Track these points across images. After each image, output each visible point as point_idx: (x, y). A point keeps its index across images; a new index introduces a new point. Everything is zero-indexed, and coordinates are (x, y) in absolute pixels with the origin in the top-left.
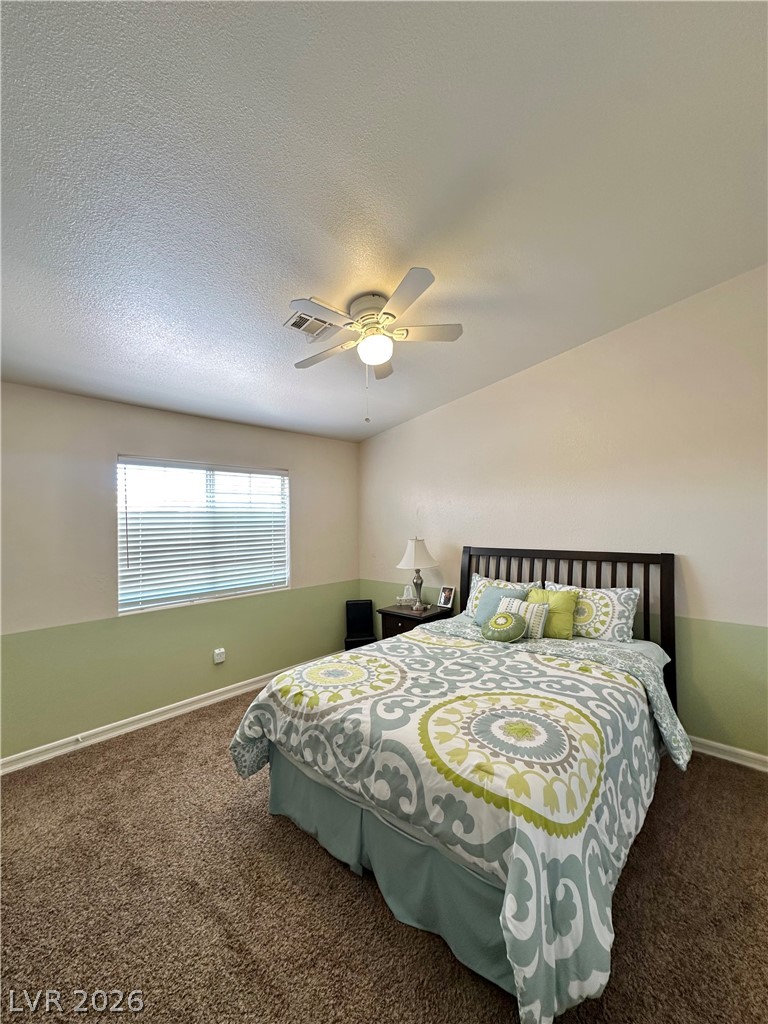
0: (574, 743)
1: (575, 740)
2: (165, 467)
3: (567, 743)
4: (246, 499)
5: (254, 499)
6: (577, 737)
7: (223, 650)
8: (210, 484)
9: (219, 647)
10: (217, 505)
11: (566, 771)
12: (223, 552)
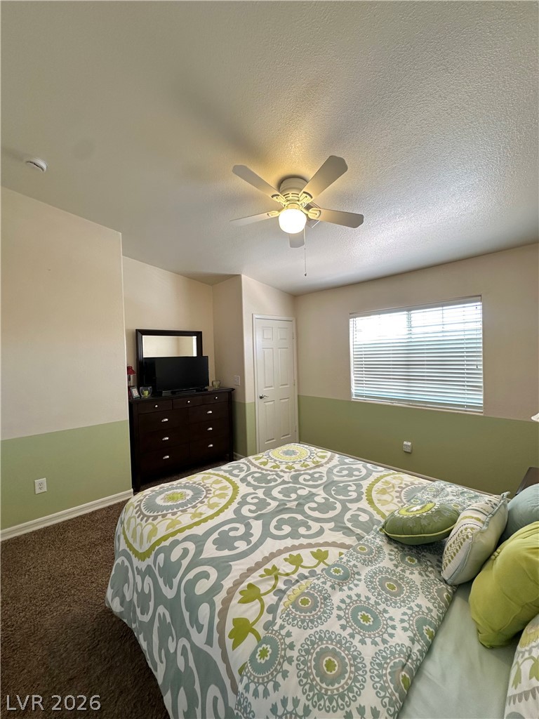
0: (151, 518)
1: (153, 520)
2: (379, 314)
3: (151, 514)
4: (439, 328)
5: (447, 328)
6: (155, 522)
7: (409, 444)
8: (409, 320)
9: (408, 441)
10: (413, 336)
11: (141, 520)
12: (416, 372)
